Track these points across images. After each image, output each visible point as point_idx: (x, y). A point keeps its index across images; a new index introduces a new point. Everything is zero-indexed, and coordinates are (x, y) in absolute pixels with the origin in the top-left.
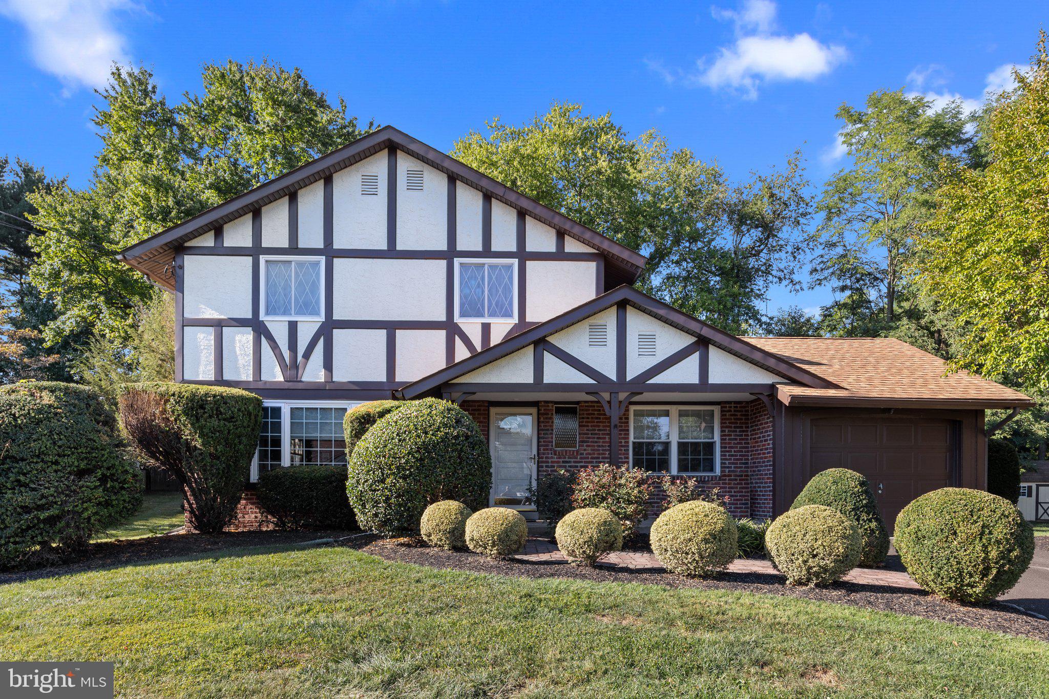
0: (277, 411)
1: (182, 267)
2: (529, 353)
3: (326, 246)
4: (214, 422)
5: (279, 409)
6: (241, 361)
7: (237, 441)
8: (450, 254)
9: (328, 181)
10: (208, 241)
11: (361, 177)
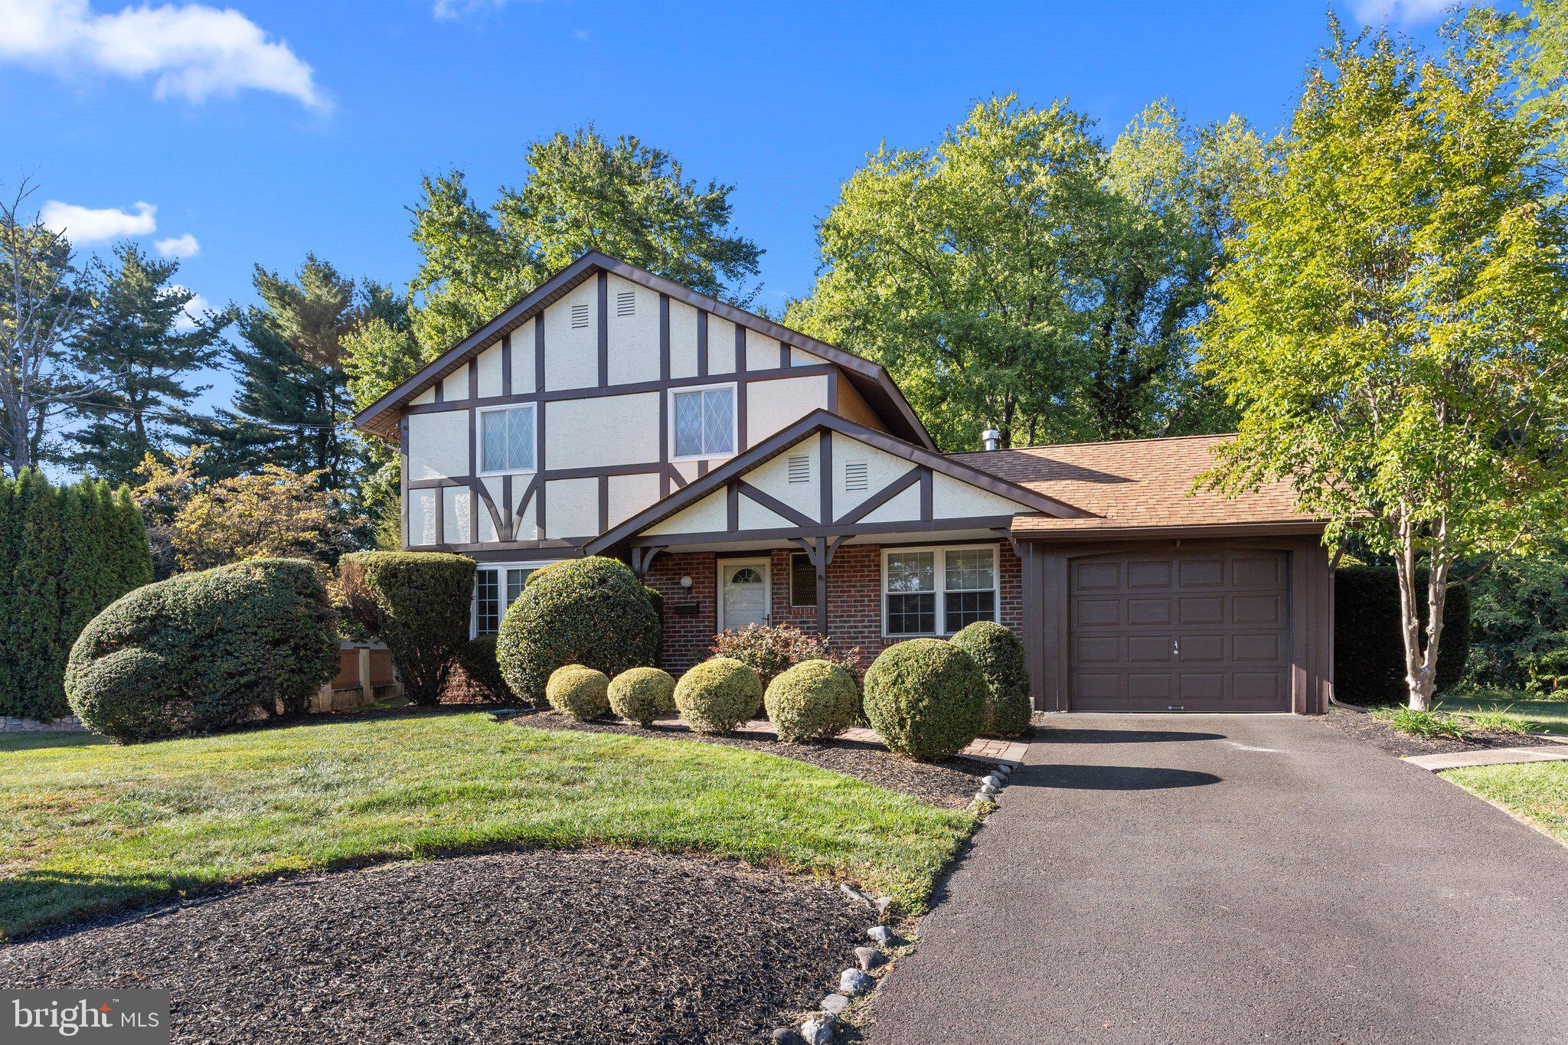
0: (493, 575)
1: (407, 428)
2: (722, 496)
3: (538, 390)
4: (405, 590)
5: (496, 572)
6: (460, 523)
7: (428, 609)
8: (664, 383)
9: (540, 318)
10: (429, 398)
11: (571, 309)
